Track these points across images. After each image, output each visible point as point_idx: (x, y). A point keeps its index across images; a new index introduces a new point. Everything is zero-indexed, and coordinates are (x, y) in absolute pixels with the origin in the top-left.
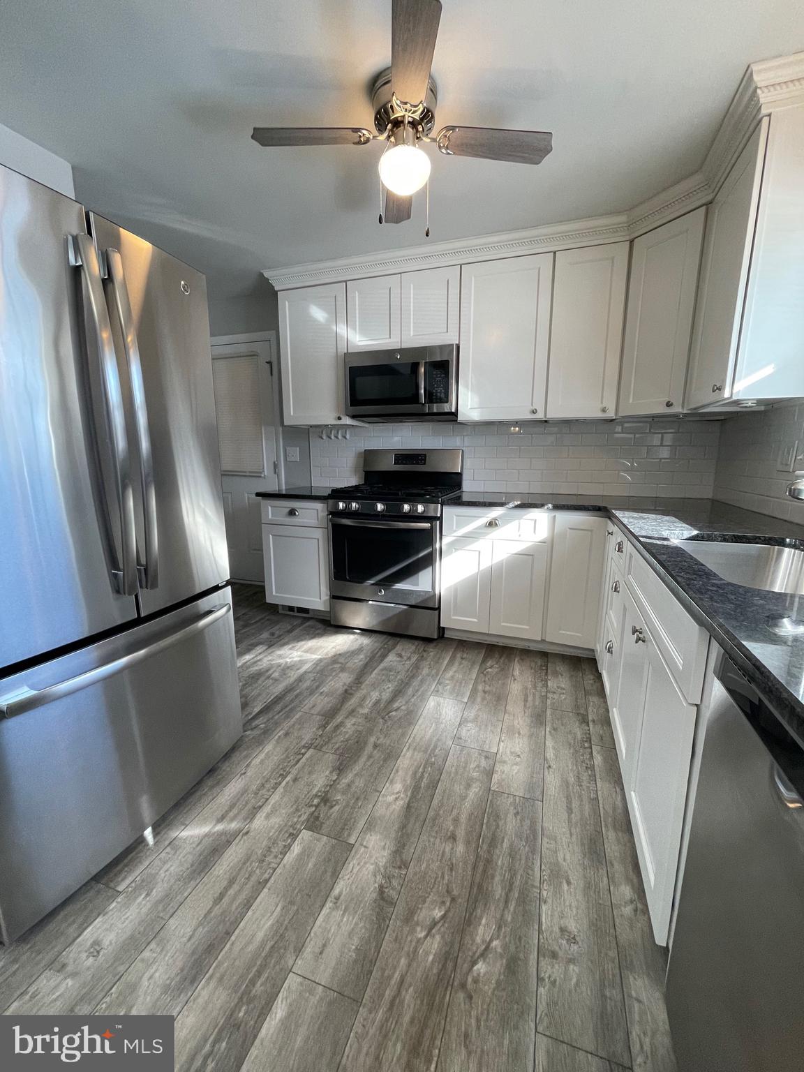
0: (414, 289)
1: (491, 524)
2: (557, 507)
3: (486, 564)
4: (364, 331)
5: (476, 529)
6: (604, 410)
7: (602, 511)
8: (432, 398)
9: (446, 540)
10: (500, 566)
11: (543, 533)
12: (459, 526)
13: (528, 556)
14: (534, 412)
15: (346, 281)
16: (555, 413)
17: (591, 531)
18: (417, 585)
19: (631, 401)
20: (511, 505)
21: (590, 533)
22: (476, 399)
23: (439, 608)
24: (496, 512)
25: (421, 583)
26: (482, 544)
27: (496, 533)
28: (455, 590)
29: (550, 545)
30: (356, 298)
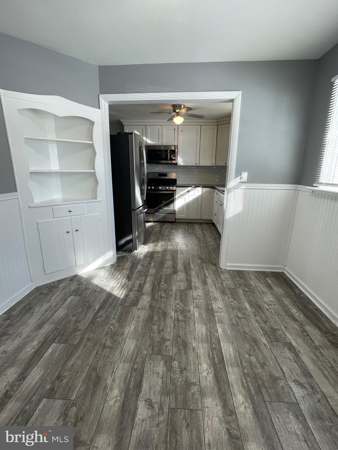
0: (166, 130)
1: (188, 191)
2: (203, 187)
3: (187, 201)
4: (151, 140)
5: (185, 193)
6: (212, 164)
7: (213, 188)
8: (171, 159)
9: (177, 196)
10: (190, 202)
11: (200, 193)
12: (180, 192)
13: (197, 199)
14: (196, 164)
15: (146, 125)
16: (201, 164)
17: (210, 192)
18: (170, 208)
19: (218, 162)
20: (193, 187)
21: (210, 193)
22: (182, 160)
23: (175, 214)
24: (189, 188)
25: (171, 208)
26: (186, 196)
27: (189, 194)
28: (179, 209)
29: (202, 196)
30: (149, 130)
